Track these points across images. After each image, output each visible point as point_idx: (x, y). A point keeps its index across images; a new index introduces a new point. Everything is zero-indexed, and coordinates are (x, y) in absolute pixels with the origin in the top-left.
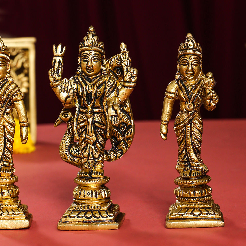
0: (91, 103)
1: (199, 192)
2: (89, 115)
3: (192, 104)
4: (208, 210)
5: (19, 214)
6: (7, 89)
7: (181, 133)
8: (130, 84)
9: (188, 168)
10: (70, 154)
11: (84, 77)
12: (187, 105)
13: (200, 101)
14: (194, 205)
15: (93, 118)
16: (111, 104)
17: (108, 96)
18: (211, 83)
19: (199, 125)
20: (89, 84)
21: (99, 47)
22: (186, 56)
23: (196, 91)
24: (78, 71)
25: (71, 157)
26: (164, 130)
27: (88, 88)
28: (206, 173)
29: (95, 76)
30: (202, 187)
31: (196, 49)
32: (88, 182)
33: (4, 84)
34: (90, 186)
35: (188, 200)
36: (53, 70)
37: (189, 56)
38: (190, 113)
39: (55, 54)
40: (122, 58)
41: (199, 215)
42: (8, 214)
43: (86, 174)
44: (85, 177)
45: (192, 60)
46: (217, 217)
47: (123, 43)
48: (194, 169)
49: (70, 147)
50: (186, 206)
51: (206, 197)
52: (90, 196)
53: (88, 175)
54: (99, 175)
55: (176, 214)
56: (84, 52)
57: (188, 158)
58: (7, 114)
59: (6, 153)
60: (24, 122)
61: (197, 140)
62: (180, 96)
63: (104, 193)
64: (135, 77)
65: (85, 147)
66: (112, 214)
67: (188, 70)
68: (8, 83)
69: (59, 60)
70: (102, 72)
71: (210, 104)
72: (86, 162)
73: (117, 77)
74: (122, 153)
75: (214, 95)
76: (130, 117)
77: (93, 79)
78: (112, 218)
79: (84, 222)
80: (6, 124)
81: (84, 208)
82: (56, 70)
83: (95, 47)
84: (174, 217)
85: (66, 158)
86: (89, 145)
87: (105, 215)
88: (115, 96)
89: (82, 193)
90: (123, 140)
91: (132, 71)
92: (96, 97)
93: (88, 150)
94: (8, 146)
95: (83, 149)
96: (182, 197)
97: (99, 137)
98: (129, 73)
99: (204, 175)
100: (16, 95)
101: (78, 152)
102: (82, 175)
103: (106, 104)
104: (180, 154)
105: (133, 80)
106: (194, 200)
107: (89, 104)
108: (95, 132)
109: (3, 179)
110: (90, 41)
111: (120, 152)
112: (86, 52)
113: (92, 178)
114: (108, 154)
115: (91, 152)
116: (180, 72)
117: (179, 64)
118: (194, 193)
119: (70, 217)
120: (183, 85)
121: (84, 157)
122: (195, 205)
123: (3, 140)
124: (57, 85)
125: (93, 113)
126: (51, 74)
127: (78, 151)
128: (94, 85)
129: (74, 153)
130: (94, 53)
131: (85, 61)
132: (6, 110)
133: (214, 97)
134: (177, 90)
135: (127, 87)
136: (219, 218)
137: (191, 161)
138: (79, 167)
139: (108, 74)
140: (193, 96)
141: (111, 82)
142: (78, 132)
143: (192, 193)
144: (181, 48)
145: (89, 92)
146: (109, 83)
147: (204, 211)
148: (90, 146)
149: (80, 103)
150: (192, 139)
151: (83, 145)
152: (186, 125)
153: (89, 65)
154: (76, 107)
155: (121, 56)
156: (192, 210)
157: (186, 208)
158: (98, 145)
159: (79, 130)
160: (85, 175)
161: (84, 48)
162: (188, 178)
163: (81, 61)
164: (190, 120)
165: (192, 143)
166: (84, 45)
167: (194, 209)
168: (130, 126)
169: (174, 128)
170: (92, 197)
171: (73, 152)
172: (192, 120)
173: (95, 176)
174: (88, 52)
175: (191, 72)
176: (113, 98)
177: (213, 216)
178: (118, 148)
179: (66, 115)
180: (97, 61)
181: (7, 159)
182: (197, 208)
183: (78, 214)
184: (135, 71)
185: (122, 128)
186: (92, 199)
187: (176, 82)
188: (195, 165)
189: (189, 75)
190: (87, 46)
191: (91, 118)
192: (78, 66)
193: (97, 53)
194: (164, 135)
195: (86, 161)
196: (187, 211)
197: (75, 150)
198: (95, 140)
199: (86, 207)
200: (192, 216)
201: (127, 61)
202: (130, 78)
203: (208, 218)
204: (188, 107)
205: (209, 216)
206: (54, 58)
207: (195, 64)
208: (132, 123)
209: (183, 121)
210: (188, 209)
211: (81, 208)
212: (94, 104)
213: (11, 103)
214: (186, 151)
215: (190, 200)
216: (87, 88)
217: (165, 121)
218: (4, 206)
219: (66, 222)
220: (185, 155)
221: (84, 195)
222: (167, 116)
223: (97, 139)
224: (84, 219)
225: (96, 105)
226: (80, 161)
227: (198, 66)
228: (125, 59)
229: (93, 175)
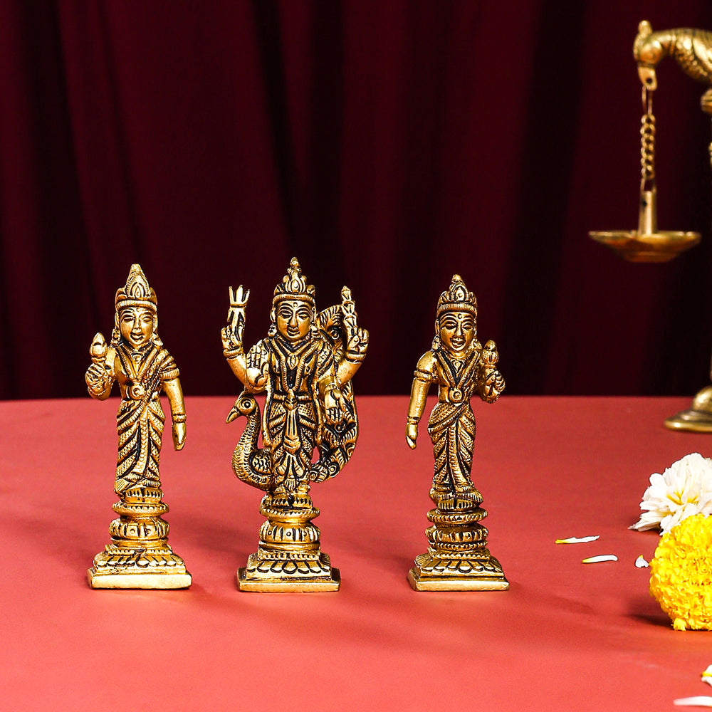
0: (294, 385)
1: (469, 535)
2: (291, 406)
3: (460, 391)
4: (483, 563)
5: (175, 565)
6: (153, 360)
7: (441, 438)
8: (358, 356)
9: (451, 494)
10: (252, 468)
11: (282, 342)
12: (452, 393)
13: (473, 386)
14: (460, 556)
15: (297, 411)
16: (328, 389)
17: (322, 374)
18: (493, 358)
19: (469, 426)
20: (291, 355)
21: (309, 295)
22: (453, 313)
23: (467, 371)
24: (272, 331)
25: (253, 474)
26: (412, 432)
27: (291, 360)
28: (480, 503)
29: (300, 341)
30: (472, 526)
31: (468, 301)
32: (289, 514)
33: (149, 352)
34: (290, 521)
35: (450, 547)
36: (228, 330)
37: (458, 313)
38: (457, 405)
39: (232, 302)
40: (344, 312)
41: (469, 571)
42: (158, 565)
43: (284, 503)
44: (281, 507)
45: (462, 320)
46: (498, 574)
47: (345, 288)
48: (461, 497)
49: (252, 456)
50: (448, 556)
51: (480, 542)
52: (291, 538)
53: (287, 503)
54: (306, 503)
55: (432, 568)
56: (284, 302)
57: (451, 480)
58: (153, 401)
59: (150, 466)
60: (179, 414)
61: (467, 449)
62: (441, 378)
63: (312, 534)
64: (365, 343)
65: (281, 457)
66: (328, 568)
67: (455, 336)
68: (155, 350)
69: (240, 313)
70: (311, 334)
71: (491, 393)
72: (281, 483)
73: (332, 342)
74: (338, 469)
75: (498, 378)
76: (353, 410)
77: (296, 346)
78: (328, 574)
79: (283, 579)
80: (152, 418)
81: (282, 556)
82: (233, 330)
83: (303, 294)
84: (429, 573)
85: (245, 475)
86: (288, 454)
87: (317, 569)
88: (332, 375)
89: (278, 532)
90: (341, 447)
91: (360, 334)
92: (303, 376)
93: (285, 462)
94: (155, 454)
95: (278, 460)
96: (440, 542)
97: (305, 442)
98: (356, 336)
99: (477, 507)
100: (167, 370)
101: (266, 466)
102: (277, 503)
103: (317, 387)
104: (438, 472)
105: (362, 349)
106: (459, 547)
107: (291, 388)
108: (299, 434)
109: (148, 507)
110: (295, 284)
111: (334, 468)
112: (287, 302)
113: (293, 508)
114: (314, 470)
115: (291, 465)
116: (440, 338)
117: (440, 324)
118: (461, 536)
119: (261, 571)
120: (446, 360)
121: (279, 474)
122: (462, 555)
123: (147, 444)
124: (236, 354)
125: (297, 401)
126: (225, 337)
127: (266, 464)
128: (300, 356)
129: (259, 468)
130: (300, 303)
131: (285, 317)
132: (151, 395)
133: (497, 382)
134: (435, 368)
135: (352, 360)
136: (501, 577)
137: (456, 484)
138: (265, 490)
139: (320, 339)
140: (463, 378)
141: (326, 352)
142: (269, 432)
143: (457, 535)
144: (443, 300)
145: (291, 368)
146: (323, 353)
147: (477, 565)
148: (289, 457)
149: (274, 386)
150: (458, 449)
151: (279, 453)
152: (449, 425)
153: (293, 323)
154: (267, 392)
155: (343, 308)
156: (457, 562)
157: (447, 560)
158: (303, 455)
159: (272, 429)
160: (282, 503)
161: (285, 295)
162: (452, 510)
163: (276, 314)
164: (456, 417)
165: (457, 454)
166: (284, 290)
167: (460, 561)
168: (353, 424)
169: (429, 429)
170: (294, 539)
171: (258, 466)
172: (459, 416)
173: (300, 505)
174: (291, 303)
175: (460, 340)
176: (329, 378)
177: (492, 574)
178: (330, 461)
179: (247, 405)
180: (306, 317)
181: (152, 476)
182: (465, 560)
183: (273, 566)
184: (365, 335)
185: (339, 428)
186: (294, 542)
187: (434, 354)
188: (462, 491)
189: (456, 344)
190: (289, 293)
191: (294, 411)
192: (270, 323)
193: (306, 304)
194: (413, 440)
195: (281, 480)
196: (449, 564)
197: (261, 463)
198: (299, 446)
199: (285, 556)
200: (457, 573)
201: (353, 318)
202: (357, 346)
203: (483, 577)
204: (454, 396)
205: (485, 573)
206: (231, 309)
207: (467, 326)
208: (356, 419)
209: (444, 419)
210: (451, 561)
211: (276, 557)
212: (299, 387)
213: (160, 383)
214: (448, 468)
215: (454, 547)
216: (289, 361)
217: (415, 418)
218: (149, 552)
219: (252, 579)
220: (446, 475)
221: (282, 536)
222: (417, 409)
223: (302, 445)
224: (283, 574)
225: (301, 389)
226: (268, 480)
227: (471, 330)
228: (350, 314)
229: (295, 504)
